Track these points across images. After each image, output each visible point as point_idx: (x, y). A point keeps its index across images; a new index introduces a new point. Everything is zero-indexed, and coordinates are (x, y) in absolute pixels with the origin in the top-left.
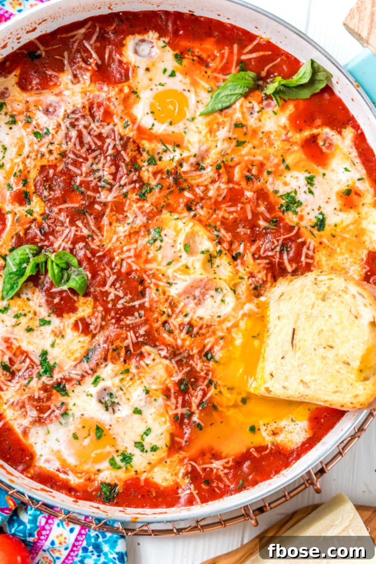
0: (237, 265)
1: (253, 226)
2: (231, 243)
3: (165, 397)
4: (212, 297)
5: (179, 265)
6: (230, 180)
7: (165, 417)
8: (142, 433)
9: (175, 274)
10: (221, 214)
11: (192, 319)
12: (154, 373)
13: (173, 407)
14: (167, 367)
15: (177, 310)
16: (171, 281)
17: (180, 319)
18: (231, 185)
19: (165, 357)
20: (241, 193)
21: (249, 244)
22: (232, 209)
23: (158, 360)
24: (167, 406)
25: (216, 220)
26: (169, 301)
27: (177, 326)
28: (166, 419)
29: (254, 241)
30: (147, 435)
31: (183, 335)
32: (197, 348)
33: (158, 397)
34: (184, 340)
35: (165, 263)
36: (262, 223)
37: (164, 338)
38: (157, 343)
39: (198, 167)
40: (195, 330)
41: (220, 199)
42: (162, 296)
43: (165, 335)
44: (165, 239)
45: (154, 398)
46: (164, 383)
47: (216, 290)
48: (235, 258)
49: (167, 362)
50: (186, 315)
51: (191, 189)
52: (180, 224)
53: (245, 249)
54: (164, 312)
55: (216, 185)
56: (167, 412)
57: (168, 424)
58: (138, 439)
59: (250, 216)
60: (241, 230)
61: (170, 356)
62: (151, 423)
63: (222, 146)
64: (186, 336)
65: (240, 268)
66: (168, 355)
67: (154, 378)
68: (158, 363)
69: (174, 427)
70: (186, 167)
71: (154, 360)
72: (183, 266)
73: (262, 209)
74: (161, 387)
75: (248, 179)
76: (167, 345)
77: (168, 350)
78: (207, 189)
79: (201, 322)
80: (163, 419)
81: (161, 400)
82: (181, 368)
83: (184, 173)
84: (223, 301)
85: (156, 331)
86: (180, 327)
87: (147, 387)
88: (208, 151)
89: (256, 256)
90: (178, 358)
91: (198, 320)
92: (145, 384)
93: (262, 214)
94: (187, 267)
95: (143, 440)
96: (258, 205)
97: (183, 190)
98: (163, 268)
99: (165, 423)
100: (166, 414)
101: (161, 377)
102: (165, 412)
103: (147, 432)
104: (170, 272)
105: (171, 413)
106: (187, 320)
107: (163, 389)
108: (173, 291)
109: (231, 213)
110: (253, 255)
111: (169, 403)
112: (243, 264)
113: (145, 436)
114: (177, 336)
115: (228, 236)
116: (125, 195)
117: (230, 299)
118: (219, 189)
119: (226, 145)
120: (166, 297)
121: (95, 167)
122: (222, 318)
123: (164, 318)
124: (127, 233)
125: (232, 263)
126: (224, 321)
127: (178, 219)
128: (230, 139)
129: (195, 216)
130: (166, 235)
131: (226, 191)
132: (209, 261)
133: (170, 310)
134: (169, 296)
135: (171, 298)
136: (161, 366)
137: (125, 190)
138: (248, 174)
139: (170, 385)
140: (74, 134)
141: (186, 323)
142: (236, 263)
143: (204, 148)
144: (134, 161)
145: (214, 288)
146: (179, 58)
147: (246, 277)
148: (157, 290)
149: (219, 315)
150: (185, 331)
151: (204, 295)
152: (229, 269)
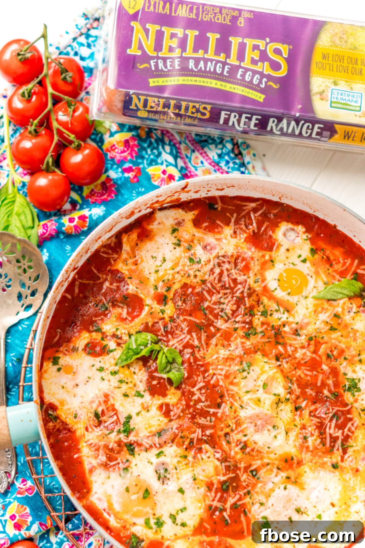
0: (296, 415)
1: (319, 391)
2: (298, 397)
3: (207, 489)
4: (269, 430)
5: (254, 396)
6: (315, 352)
7: (201, 504)
8: (179, 509)
9: (249, 402)
10: (299, 373)
11: (248, 440)
12: (205, 467)
13: (211, 499)
14: (216, 468)
15: (240, 429)
16: (243, 405)
17: (240, 436)
18: (314, 356)
19: (218, 459)
20: (320, 364)
21: (310, 403)
22: (309, 373)
23: (212, 459)
24: (205, 496)
25: (294, 375)
26: (236, 419)
27: (235, 441)
28: (202, 506)
29: (314, 403)
30: (182, 512)
31: (237, 449)
32: (245, 463)
33: (202, 486)
34: (236, 453)
35: (244, 390)
36: (326, 392)
37: (222, 445)
38: (216, 447)
39: (296, 333)
40: (248, 450)
41: (302, 362)
42: (233, 413)
43: (224, 443)
44: (251, 372)
45: (198, 486)
46: (210, 478)
47: (274, 427)
48: (297, 409)
49: (218, 463)
50: (245, 435)
51: (284, 345)
52: (267, 367)
53: (306, 406)
54: (229, 426)
55: (304, 351)
56: (204, 500)
57: (202, 510)
58: (174, 513)
59: (319, 384)
60: (309, 391)
61: (222, 459)
62: (188, 504)
63: (319, 325)
64: (239, 451)
65: (297, 418)
66: (221, 458)
67: (204, 470)
68: (211, 461)
69: (206, 514)
70: (287, 329)
71: (209, 457)
72: (256, 398)
73: (330, 382)
74: (206, 479)
75: (328, 357)
76: (223, 451)
77: (222, 454)
78: (296, 350)
79: (254, 445)
80: (199, 505)
81: (203, 490)
82: (228, 472)
83: (285, 332)
84: (275, 437)
85: (218, 437)
86: (237, 442)
87: (196, 475)
88: (308, 324)
89: (312, 414)
90: (227, 464)
91: (253, 443)
92: (195, 472)
93: (329, 385)
94: (259, 400)
95: (178, 514)
96: (328, 378)
97: (278, 343)
98: (241, 393)
99: (200, 508)
100: (203, 502)
101: (210, 472)
102: (202, 500)
103: (183, 510)
104: (246, 398)
105: (208, 502)
106: (245, 439)
107: (208, 482)
108: (242, 414)
109: (306, 375)
110: (310, 412)
111: (208, 494)
112: (301, 416)
113: (180, 512)
114: (232, 448)
115: (298, 391)
116: (236, 329)
117: (281, 437)
118: (304, 354)
119: (322, 326)
120: (236, 415)
121: (222, 300)
122: (270, 450)
123: (228, 430)
124: (226, 357)
125: (293, 412)
126: (271, 452)
127: (266, 362)
128: (327, 322)
129: (280, 366)
130: (253, 370)
131: (309, 358)
132: (276, 403)
133: (234, 426)
134: (238, 416)
135: (239, 417)
136: (212, 464)
137: (237, 325)
138: (330, 353)
139: (215, 481)
140: (217, 271)
141: (243, 441)
142: (296, 413)
143: (306, 321)
144: (251, 308)
145: (272, 425)
146: (313, 251)
147: (299, 427)
148: (231, 407)
149: (269, 446)
150: (240, 447)
151: (263, 426)
152: (290, 415)
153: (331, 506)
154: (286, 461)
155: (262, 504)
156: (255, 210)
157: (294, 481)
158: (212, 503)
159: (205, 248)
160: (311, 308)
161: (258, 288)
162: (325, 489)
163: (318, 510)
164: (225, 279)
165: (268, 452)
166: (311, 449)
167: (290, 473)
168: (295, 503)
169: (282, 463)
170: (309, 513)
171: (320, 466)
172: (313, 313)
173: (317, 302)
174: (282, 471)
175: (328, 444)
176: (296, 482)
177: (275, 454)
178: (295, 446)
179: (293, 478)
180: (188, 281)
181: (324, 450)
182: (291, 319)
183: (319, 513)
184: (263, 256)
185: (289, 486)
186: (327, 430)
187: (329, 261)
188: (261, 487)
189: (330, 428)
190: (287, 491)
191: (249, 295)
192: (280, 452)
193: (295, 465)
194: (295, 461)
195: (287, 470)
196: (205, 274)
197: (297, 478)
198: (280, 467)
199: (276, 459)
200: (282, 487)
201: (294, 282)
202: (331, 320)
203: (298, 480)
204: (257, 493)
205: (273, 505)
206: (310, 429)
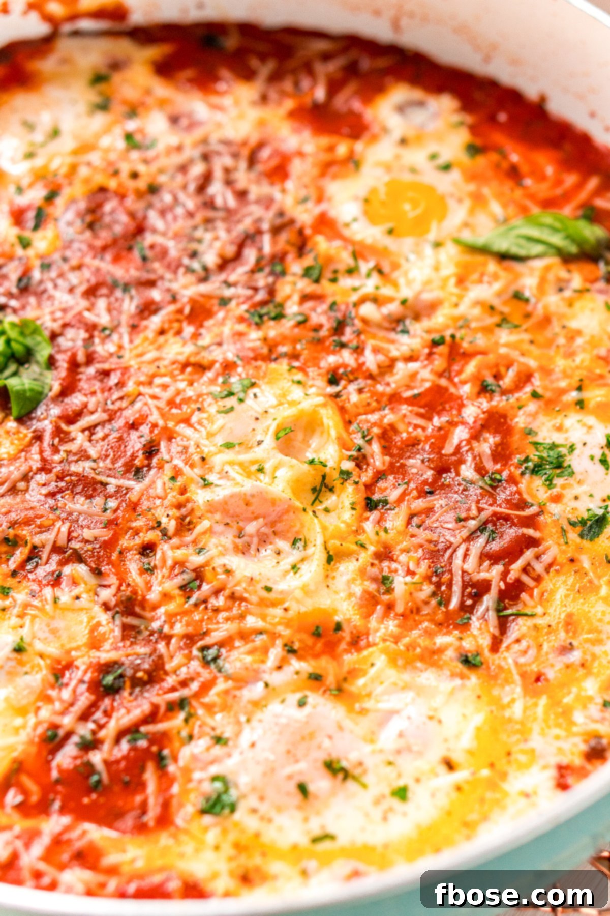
0: (367, 519)
1: (445, 467)
2: (379, 476)
3: (50, 677)
4: (278, 551)
5: (245, 457)
6: (448, 373)
7: (26, 719)
9: (229, 468)
10: (391, 417)
11: (207, 564)
12: (59, 624)
13: (58, 706)
14: (94, 628)
15: (189, 538)
16: (211, 478)
17: (184, 553)
18: (443, 382)
19: (106, 607)
21: (413, 494)
22: (419, 421)
23: (87, 602)
25: (375, 423)
26: (184, 511)
27: (170, 563)
28: (25, 725)
29: (427, 494)
31: (171, 585)
32: (187, 627)
33: (37, 670)
34: (165, 596)
35: (220, 440)
36: (466, 469)
37: (128, 571)
39: (397, 325)
40: (204, 590)
41: (407, 394)
42: (175, 494)
43: (133, 569)
44: (250, 401)
45: (28, 668)
46: (68, 652)
47: (294, 541)
48: (370, 505)
49: (104, 617)
50: (200, 551)
51: (359, 351)
52: (297, 392)
53: (402, 498)
54: (159, 524)
55: (413, 366)
56: (37, 710)
57: (24, 737)
59: (448, 449)
60: (414, 464)
61: (116, 605)
63: (467, 309)
64: (177, 592)
65: (369, 526)
66: (113, 601)
67: (54, 631)
68: (82, 609)
69: (33, 749)
71: (78, 598)
72: (253, 462)
73: (484, 447)
74: (57, 654)
75: (484, 388)
76: (125, 585)
77: (119, 589)
79: (224, 577)
80: (19, 722)
81: (39, 679)
82: (128, 641)
83: (363, 319)
84: (294, 567)
85: (120, 552)
86: (173, 567)
87: (27, 640)
88: (433, 307)
89: (416, 520)
90: (130, 620)
91: (220, 571)
92: (27, 632)
93: (477, 456)
94: (261, 470)
96: (477, 437)
97: (342, 345)
98: (211, 447)
99: (18, 731)
100: (30, 713)
101: (72, 638)
102: (31, 708)
104: (220, 460)
105: (46, 717)
106: (197, 560)
107: (58, 660)
108: (201, 497)
109: (412, 426)
110: (411, 517)
111: (52, 693)
112: (380, 522)
114: (156, 582)
115: (378, 460)
116: (224, 302)
117: (313, 569)
118: (413, 376)
119: (477, 311)
120: (182, 498)
121: (199, 233)
122: (272, 596)
123: (151, 536)
124: (182, 358)
125: (358, 507)
126: (274, 604)
127: (299, 382)
128: (492, 308)
129: (337, 395)
130: (255, 396)
131: (427, 385)
132: (314, 490)
133: (171, 526)
134: (188, 500)
135: (189, 506)
136: (84, 618)
137: (228, 292)
138: (490, 380)
139: (82, 663)
140: (198, 169)
141: (190, 566)
142: (368, 514)
143: (427, 296)
144: (279, 258)
145: (291, 536)
146: (474, 150)
147: (372, 549)
148: (173, 479)
149: (270, 585)
150: (179, 580)
151: (264, 540)
152: (348, 515)
153: (443, 769)
154: (317, 634)
155: (218, 740)
156: (326, 57)
157: (333, 686)
158: (57, 720)
159: (174, 120)
160: (449, 270)
161: (305, 216)
162: (431, 718)
163: (399, 775)
164: (216, 189)
165: (263, 603)
166: (400, 608)
167: (325, 665)
168: (327, 743)
169: (304, 636)
170: (369, 779)
171: (422, 658)
172: (453, 281)
173: (468, 258)
174: (301, 658)
175: (454, 603)
176: (340, 689)
177: (286, 610)
178: (351, 595)
179: (331, 680)
180: (113, 184)
181: (440, 617)
182: (387, 291)
183: (401, 783)
184: (331, 149)
185: (314, 698)
186: (458, 561)
187: (514, 174)
188: (227, 692)
189: (466, 555)
190: (307, 710)
191: (276, 231)
192: (300, 607)
193: (343, 646)
194: (346, 635)
195: (316, 656)
196: (161, 171)
197: (345, 679)
198: (296, 646)
199: (288, 624)
200: (294, 698)
201: (407, 207)
202: (505, 303)
203: (346, 686)
204: (210, 708)
205: (253, 745)
206: (403, 558)
